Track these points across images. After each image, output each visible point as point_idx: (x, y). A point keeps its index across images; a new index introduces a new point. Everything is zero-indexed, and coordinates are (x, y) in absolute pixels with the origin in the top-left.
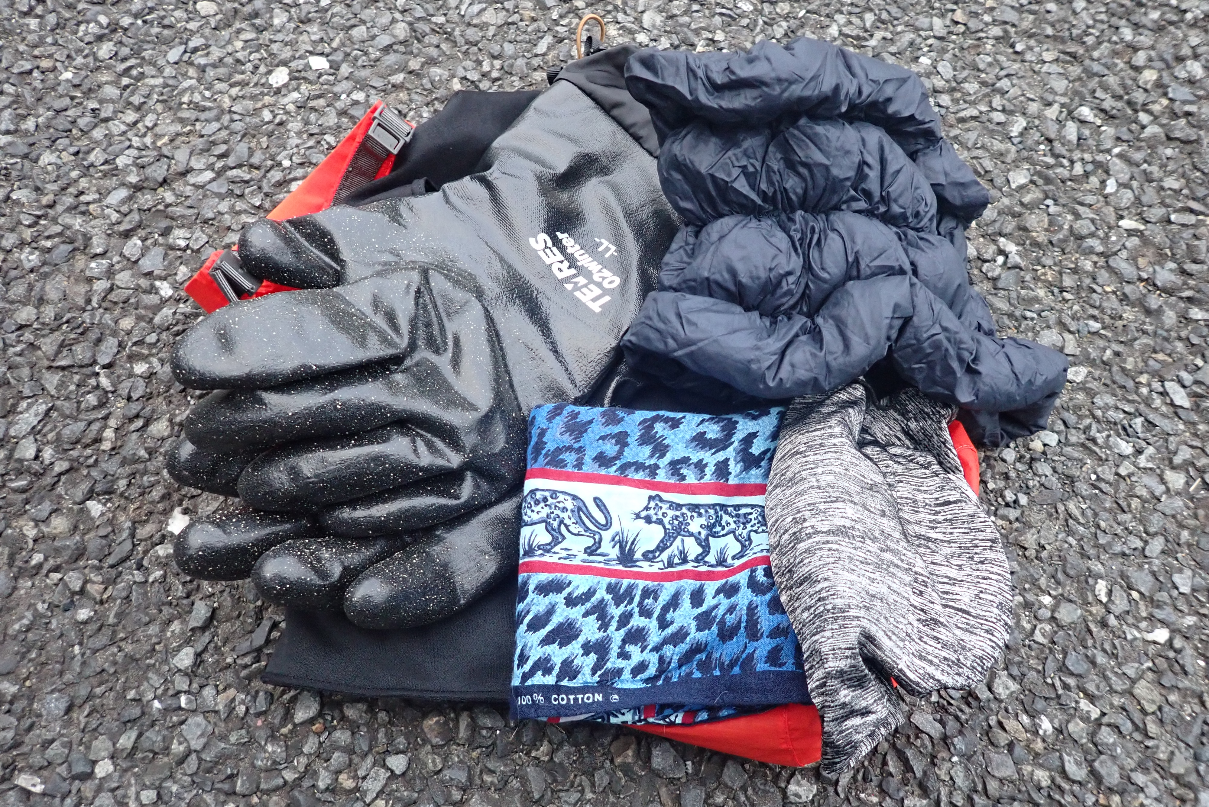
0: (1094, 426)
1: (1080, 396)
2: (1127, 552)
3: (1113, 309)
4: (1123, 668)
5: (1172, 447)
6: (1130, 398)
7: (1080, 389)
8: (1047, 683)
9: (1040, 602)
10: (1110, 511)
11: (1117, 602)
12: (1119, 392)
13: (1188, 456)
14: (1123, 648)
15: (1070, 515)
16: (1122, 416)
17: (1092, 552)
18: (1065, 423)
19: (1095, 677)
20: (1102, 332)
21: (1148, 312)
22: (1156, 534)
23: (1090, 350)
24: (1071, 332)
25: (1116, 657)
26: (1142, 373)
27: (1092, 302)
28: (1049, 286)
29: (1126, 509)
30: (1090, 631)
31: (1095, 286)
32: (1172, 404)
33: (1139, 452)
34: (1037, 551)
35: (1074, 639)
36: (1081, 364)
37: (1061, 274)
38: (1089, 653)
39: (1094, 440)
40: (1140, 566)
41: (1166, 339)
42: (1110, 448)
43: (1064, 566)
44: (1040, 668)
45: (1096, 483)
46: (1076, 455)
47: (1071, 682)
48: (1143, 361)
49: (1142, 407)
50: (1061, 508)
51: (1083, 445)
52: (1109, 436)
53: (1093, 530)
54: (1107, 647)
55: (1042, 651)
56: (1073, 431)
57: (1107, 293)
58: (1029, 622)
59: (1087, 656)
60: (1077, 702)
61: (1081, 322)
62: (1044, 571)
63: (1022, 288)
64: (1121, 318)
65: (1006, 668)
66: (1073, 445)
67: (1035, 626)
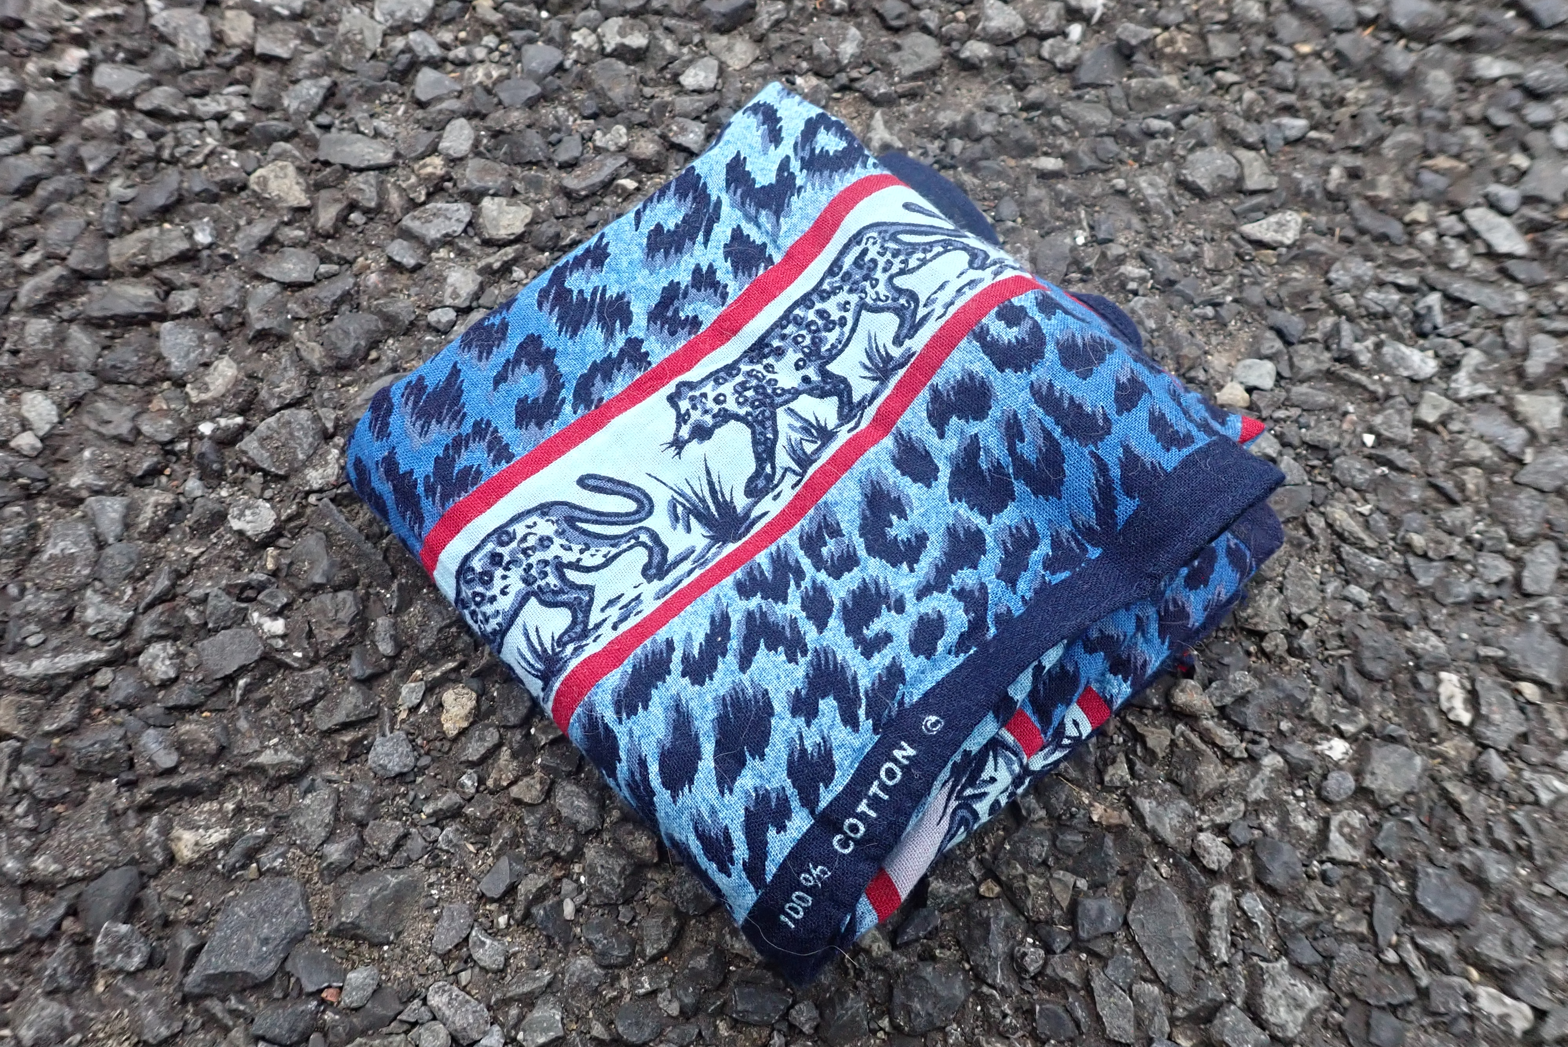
0: (1346, 328)
1: (1299, 274)
2: (1486, 593)
3: (1323, 86)
4: (1553, 879)
5: (1516, 342)
6: (1403, 256)
7: (1295, 258)
8: (1387, 965)
9: (1323, 757)
10: (1422, 508)
11: (1497, 717)
12: (1378, 250)
13: (1553, 355)
14: (1539, 829)
15: (1341, 536)
16: (1396, 296)
17: (1407, 610)
18: (1280, 333)
19: (1493, 918)
20: (1313, 134)
21: (1394, 82)
22: (1535, 538)
23: (1298, 175)
24: (1250, 147)
25: (1527, 853)
26: (1412, 202)
27: (1278, 80)
28: (1183, 64)
29: (1458, 496)
30: (1455, 806)
31: (1277, 48)
32: (1491, 254)
33: (1450, 366)
34: (1288, 636)
35: (1423, 832)
36: (1284, 206)
37: (1202, 36)
38: (1467, 861)
39: (1349, 359)
40: (1521, 621)
41: (1444, 127)
42: (1387, 369)
43: (1356, 657)
44: (1363, 928)
45: (1380, 452)
46: (1321, 398)
47: (1442, 945)
48: (1408, 179)
49: (1431, 271)
50: (1317, 523)
51: (1329, 375)
52: (1379, 346)
53: (1397, 558)
54: (1502, 833)
55: (1357, 883)
56: (1302, 349)
57: (1304, 57)
58: (1308, 814)
59: (1462, 870)
60: (1470, 998)
61: (1267, 124)
62: (1315, 679)
63: (1130, 77)
64: (1342, 102)
65: (1283, 951)
66: (1308, 379)
67: (1326, 821)
